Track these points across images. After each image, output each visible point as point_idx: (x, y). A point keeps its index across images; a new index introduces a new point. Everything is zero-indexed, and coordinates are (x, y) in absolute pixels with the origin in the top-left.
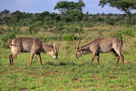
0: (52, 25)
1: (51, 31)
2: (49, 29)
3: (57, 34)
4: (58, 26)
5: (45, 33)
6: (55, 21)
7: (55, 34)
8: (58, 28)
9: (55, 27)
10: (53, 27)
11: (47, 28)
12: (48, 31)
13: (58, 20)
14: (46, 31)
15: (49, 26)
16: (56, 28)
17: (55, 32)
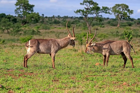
0: (9, 27)
1: (8, 33)
2: (6, 31)
3: (14, 35)
4: (15, 28)
5: (2, 35)
6: (12, 23)
7: (12, 36)
8: (15, 30)
9: (11, 29)
10: (10, 29)
11: (4, 29)
12: (5, 33)
13: (14, 22)
14: (3, 33)
15: (7, 27)
16: (13, 30)
17: (12, 34)
